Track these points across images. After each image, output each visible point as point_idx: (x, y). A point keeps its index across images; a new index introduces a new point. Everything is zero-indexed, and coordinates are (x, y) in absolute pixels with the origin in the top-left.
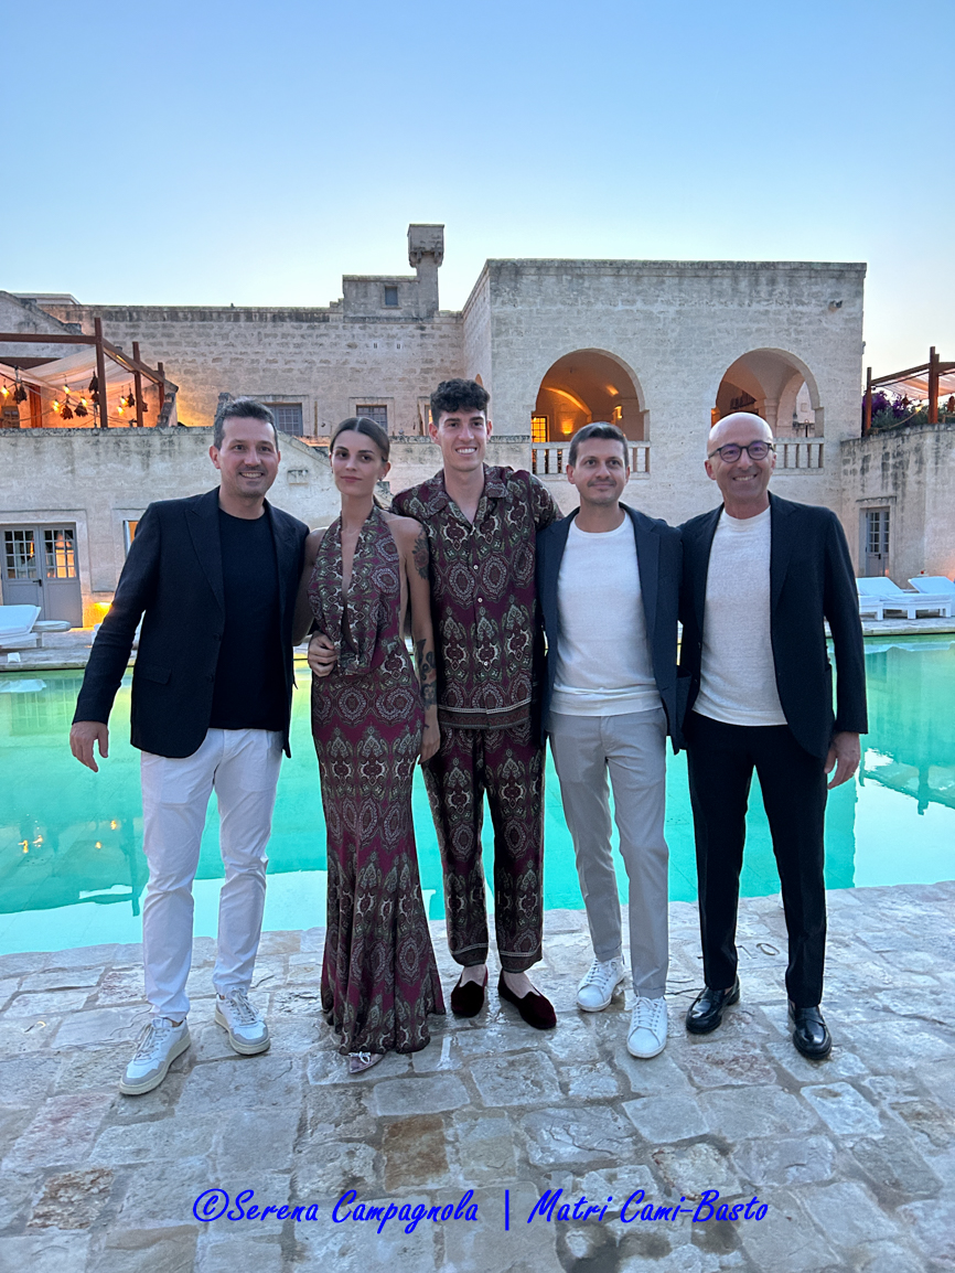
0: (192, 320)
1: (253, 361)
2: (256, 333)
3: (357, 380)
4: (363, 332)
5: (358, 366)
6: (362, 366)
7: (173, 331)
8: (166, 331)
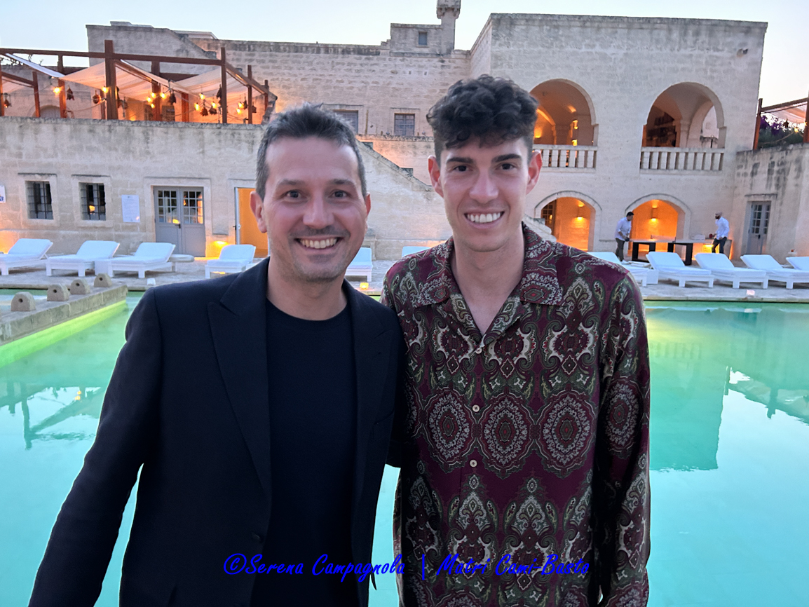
0: (289, 52)
1: (328, 81)
2: (330, 62)
3: (396, 96)
4: (402, 63)
5: (397, 86)
6: (400, 86)
7: (276, 58)
8: (271, 59)
